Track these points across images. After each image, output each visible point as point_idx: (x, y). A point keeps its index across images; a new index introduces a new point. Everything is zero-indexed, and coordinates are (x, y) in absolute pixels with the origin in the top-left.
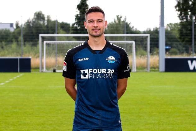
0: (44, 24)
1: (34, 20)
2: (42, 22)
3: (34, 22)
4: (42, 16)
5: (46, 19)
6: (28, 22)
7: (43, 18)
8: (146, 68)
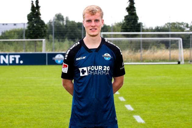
0: (63, 24)
1: (55, 21)
2: (61, 23)
3: (55, 22)
5: (65, 19)
7: (63, 19)
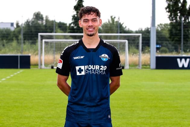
0: (42, 24)
1: (33, 20)
2: (40, 22)
3: (33, 22)
4: (40, 16)
5: (45, 19)
6: (28, 21)
7: (42, 18)
8: (138, 65)
